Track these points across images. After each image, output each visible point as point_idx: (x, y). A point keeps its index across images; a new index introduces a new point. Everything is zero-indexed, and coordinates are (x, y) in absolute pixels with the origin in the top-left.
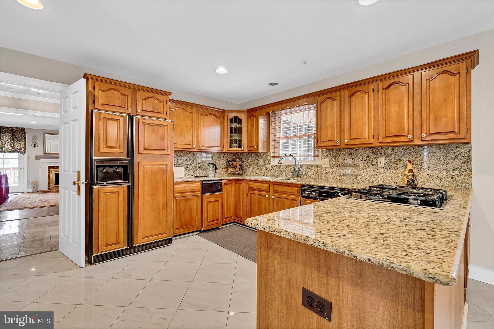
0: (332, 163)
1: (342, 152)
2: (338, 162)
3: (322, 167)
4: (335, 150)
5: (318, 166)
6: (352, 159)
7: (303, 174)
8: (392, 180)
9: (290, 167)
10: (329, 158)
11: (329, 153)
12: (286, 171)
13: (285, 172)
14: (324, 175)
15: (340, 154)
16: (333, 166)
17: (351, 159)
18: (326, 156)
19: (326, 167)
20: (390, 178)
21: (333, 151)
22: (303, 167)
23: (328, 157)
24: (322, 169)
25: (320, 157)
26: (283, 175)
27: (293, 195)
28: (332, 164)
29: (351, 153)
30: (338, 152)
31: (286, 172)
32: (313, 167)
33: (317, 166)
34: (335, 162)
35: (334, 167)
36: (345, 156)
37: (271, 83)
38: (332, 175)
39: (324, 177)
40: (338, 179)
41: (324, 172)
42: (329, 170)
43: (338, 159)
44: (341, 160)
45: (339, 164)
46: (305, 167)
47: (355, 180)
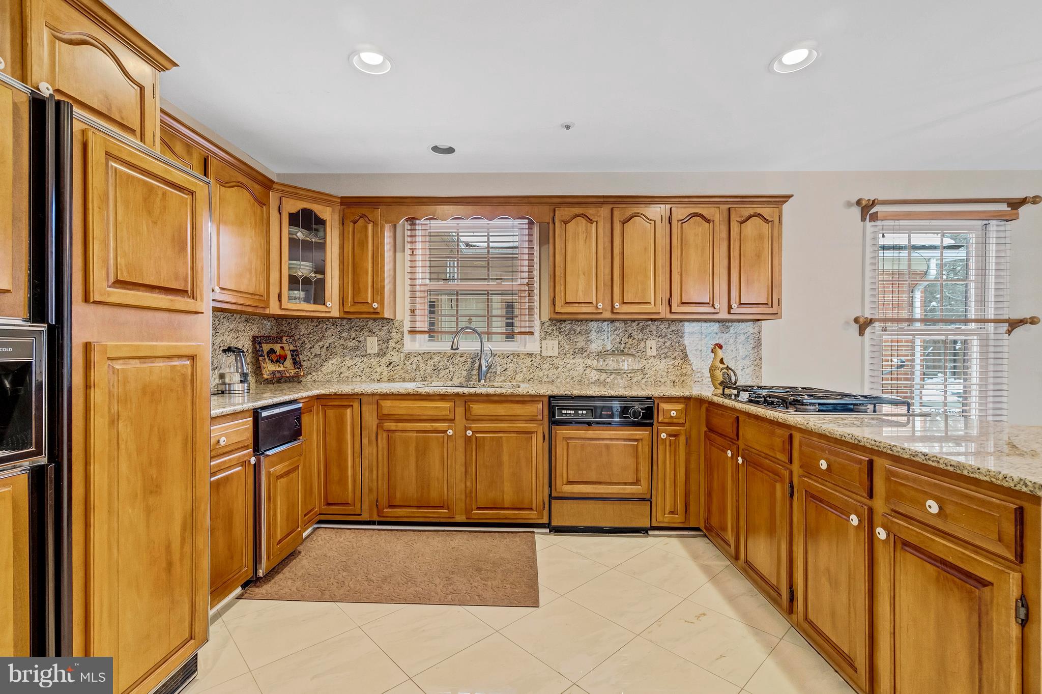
0: (562, 348)
1: (584, 327)
2: (576, 347)
3: (541, 356)
4: (569, 322)
5: (533, 355)
6: (602, 341)
7: (496, 372)
8: (668, 377)
9: (462, 356)
10: (556, 338)
11: (557, 327)
12: (451, 366)
13: (447, 371)
14: (545, 374)
15: (578, 329)
16: (565, 354)
17: (599, 341)
18: (550, 334)
19: (551, 357)
20: (665, 374)
21: (564, 325)
22: (497, 356)
23: (554, 335)
24: (542, 360)
25: (537, 334)
26: (440, 376)
27: (524, 422)
28: (564, 349)
29: (601, 329)
30: (575, 327)
31: (451, 369)
32: (521, 356)
33: (531, 355)
34: (568, 346)
35: (568, 355)
36: (589, 335)
37: (436, 146)
38: (563, 372)
39: (545, 377)
40: (574, 379)
41: (546, 366)
42: (556, 361)
43: (575, 340)
44: (581, 341)
45: (577, 350)
46: (502, 357)
47: (608, 380)
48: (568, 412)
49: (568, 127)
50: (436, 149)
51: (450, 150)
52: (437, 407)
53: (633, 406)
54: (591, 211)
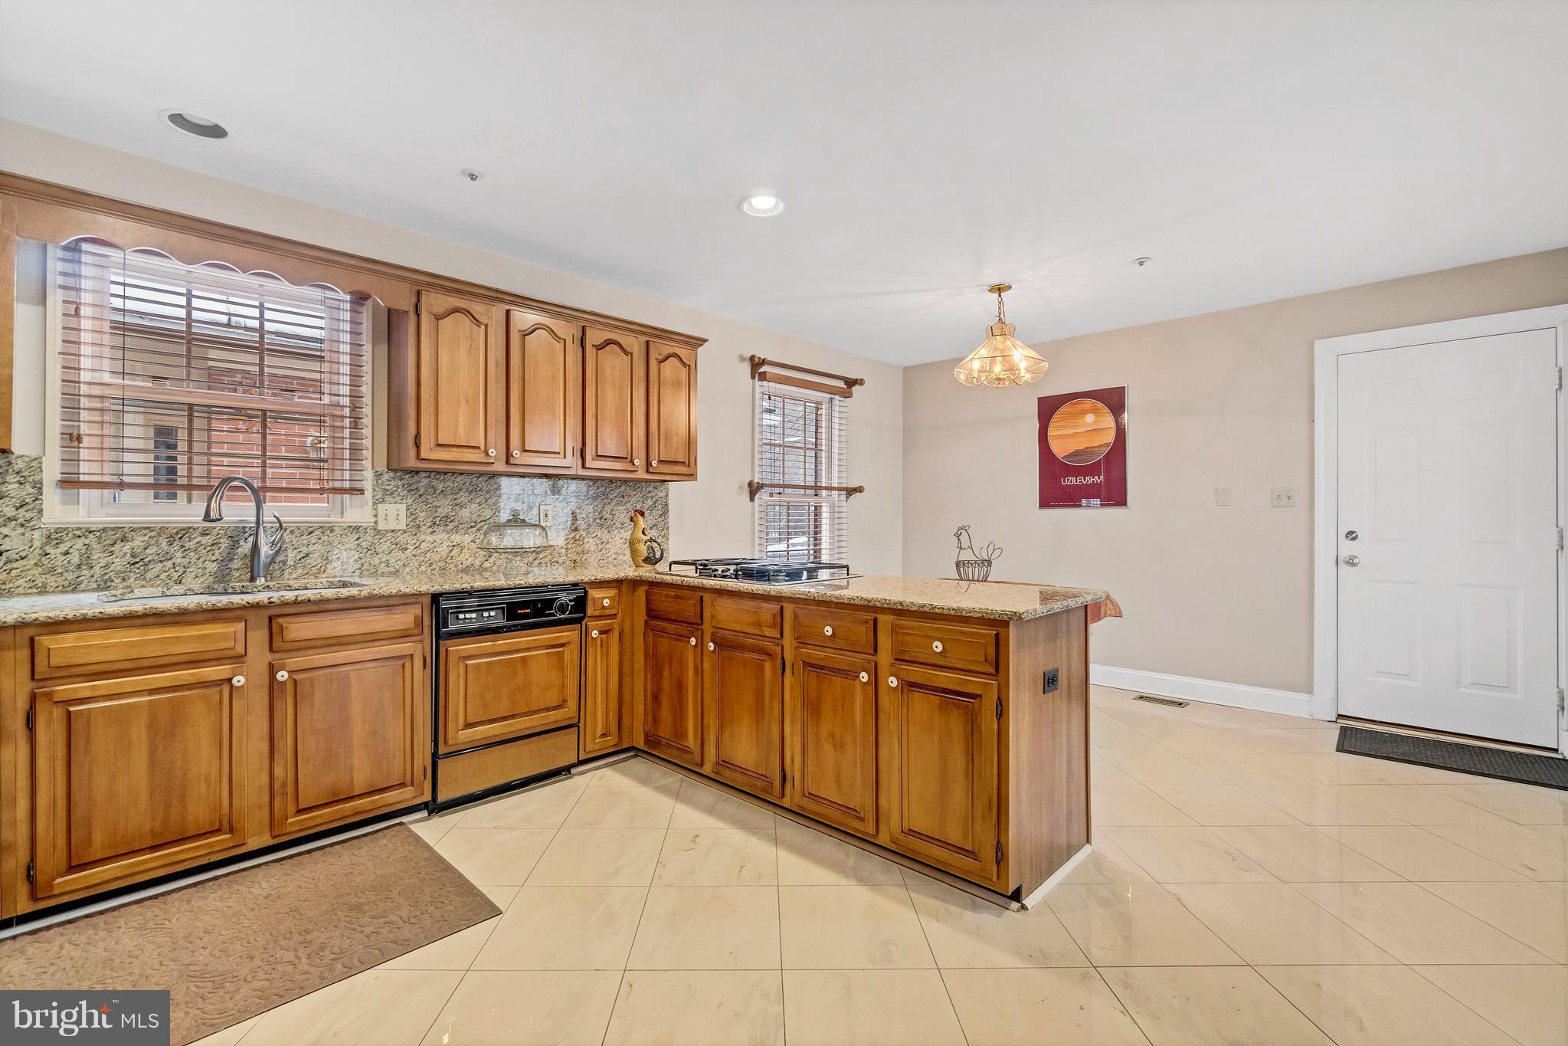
0: (413, 517)
1: (449, 483)
2: (437, 515)
3: (375, 529)
4: (425, 475)
5: (361, 529)
6: (477, 505)
7: (284, 562)
8: (567, 555)
9: (207, 534)
10: (402, 499)
11: (405, 481)
12: (179, 554)
13: (169, 564)
14: (383, 559)
15: (441, 487)
16: (419, 526)
17: (473, 506)
18: (392, 493)
19: (394, 531)
20: (563, 551)
21: (416, 478)
22: (288, 532)
23: (398, 495)
24: (377, 537)
25: (368, 494)
26: (149, 575)
27: (388, 642)
28: (416, 518)
29: (475, 487)
30: (434, 483)
31: (178, 560)
32: (338, 531)
33: (357, 528)
34: (424, 514)
35: (423, 528)
36: (458, 496)
38: (415, 556)
39: (383, 565)
40: (434, 566)
41: (385, 547)
42: (402, 539)
43: (435, 503)
44: (445, 507)
45: (438, 520)
46: (297, 533)
47: (486, 565)
48: (468, 616)
49: (473, 177)
50: (178, 119)
51: (216, 132)
52: (204, 636)
53: (558, 598)
54: (478, 308)
